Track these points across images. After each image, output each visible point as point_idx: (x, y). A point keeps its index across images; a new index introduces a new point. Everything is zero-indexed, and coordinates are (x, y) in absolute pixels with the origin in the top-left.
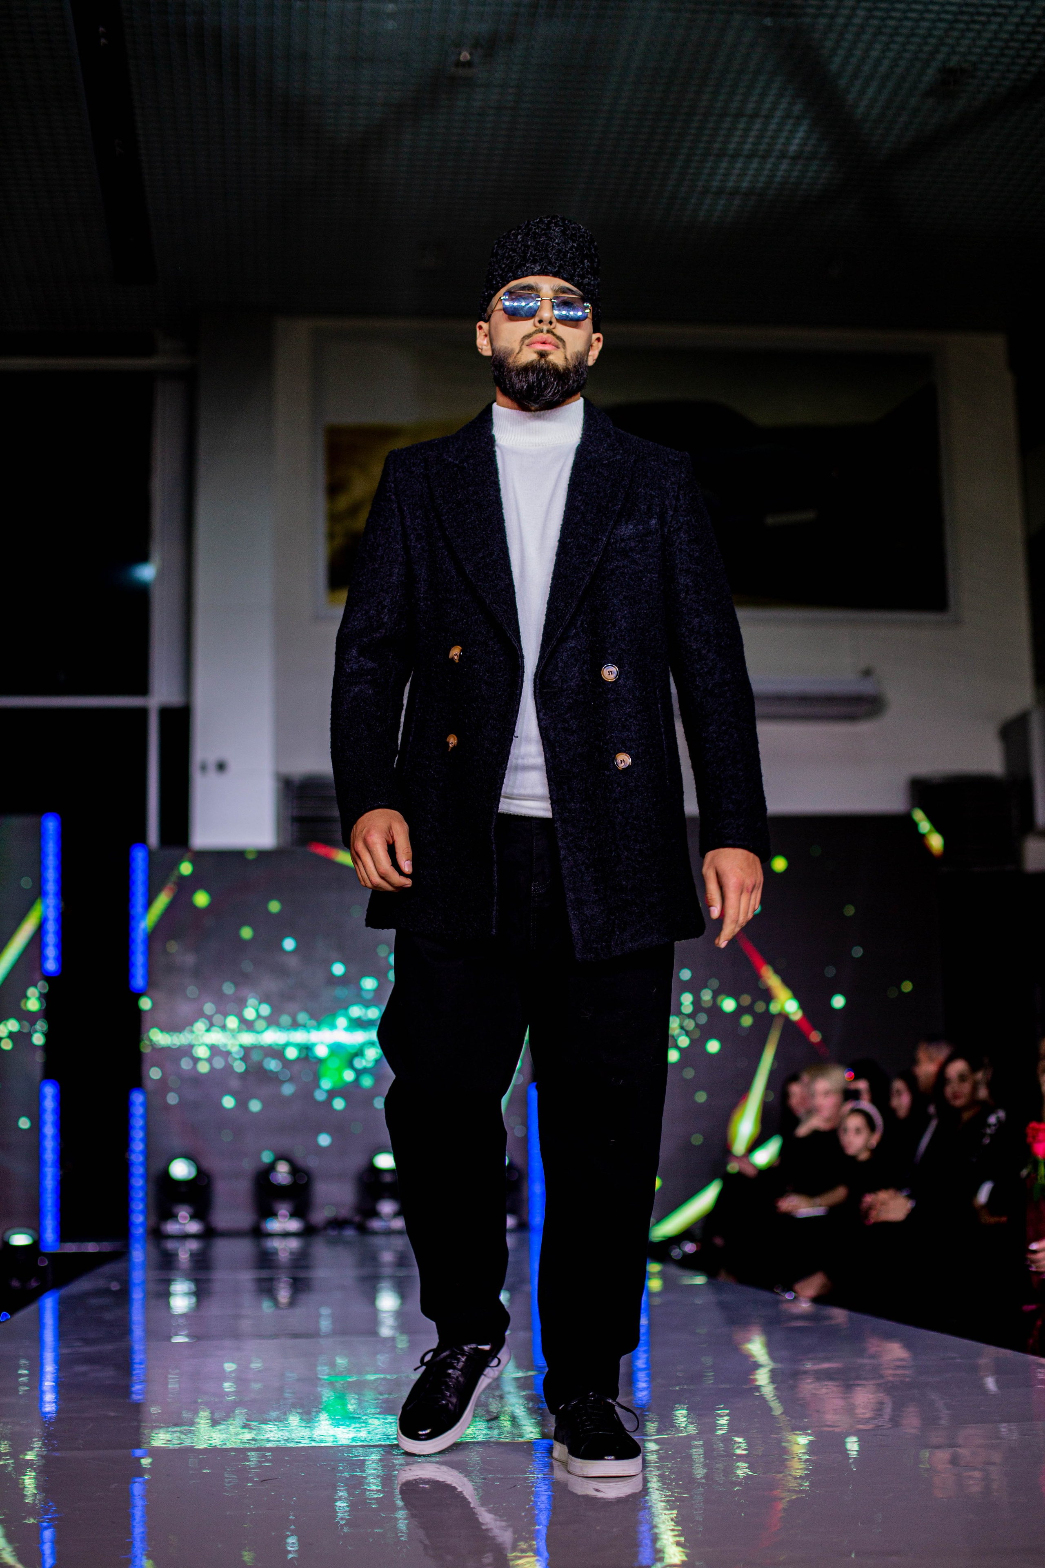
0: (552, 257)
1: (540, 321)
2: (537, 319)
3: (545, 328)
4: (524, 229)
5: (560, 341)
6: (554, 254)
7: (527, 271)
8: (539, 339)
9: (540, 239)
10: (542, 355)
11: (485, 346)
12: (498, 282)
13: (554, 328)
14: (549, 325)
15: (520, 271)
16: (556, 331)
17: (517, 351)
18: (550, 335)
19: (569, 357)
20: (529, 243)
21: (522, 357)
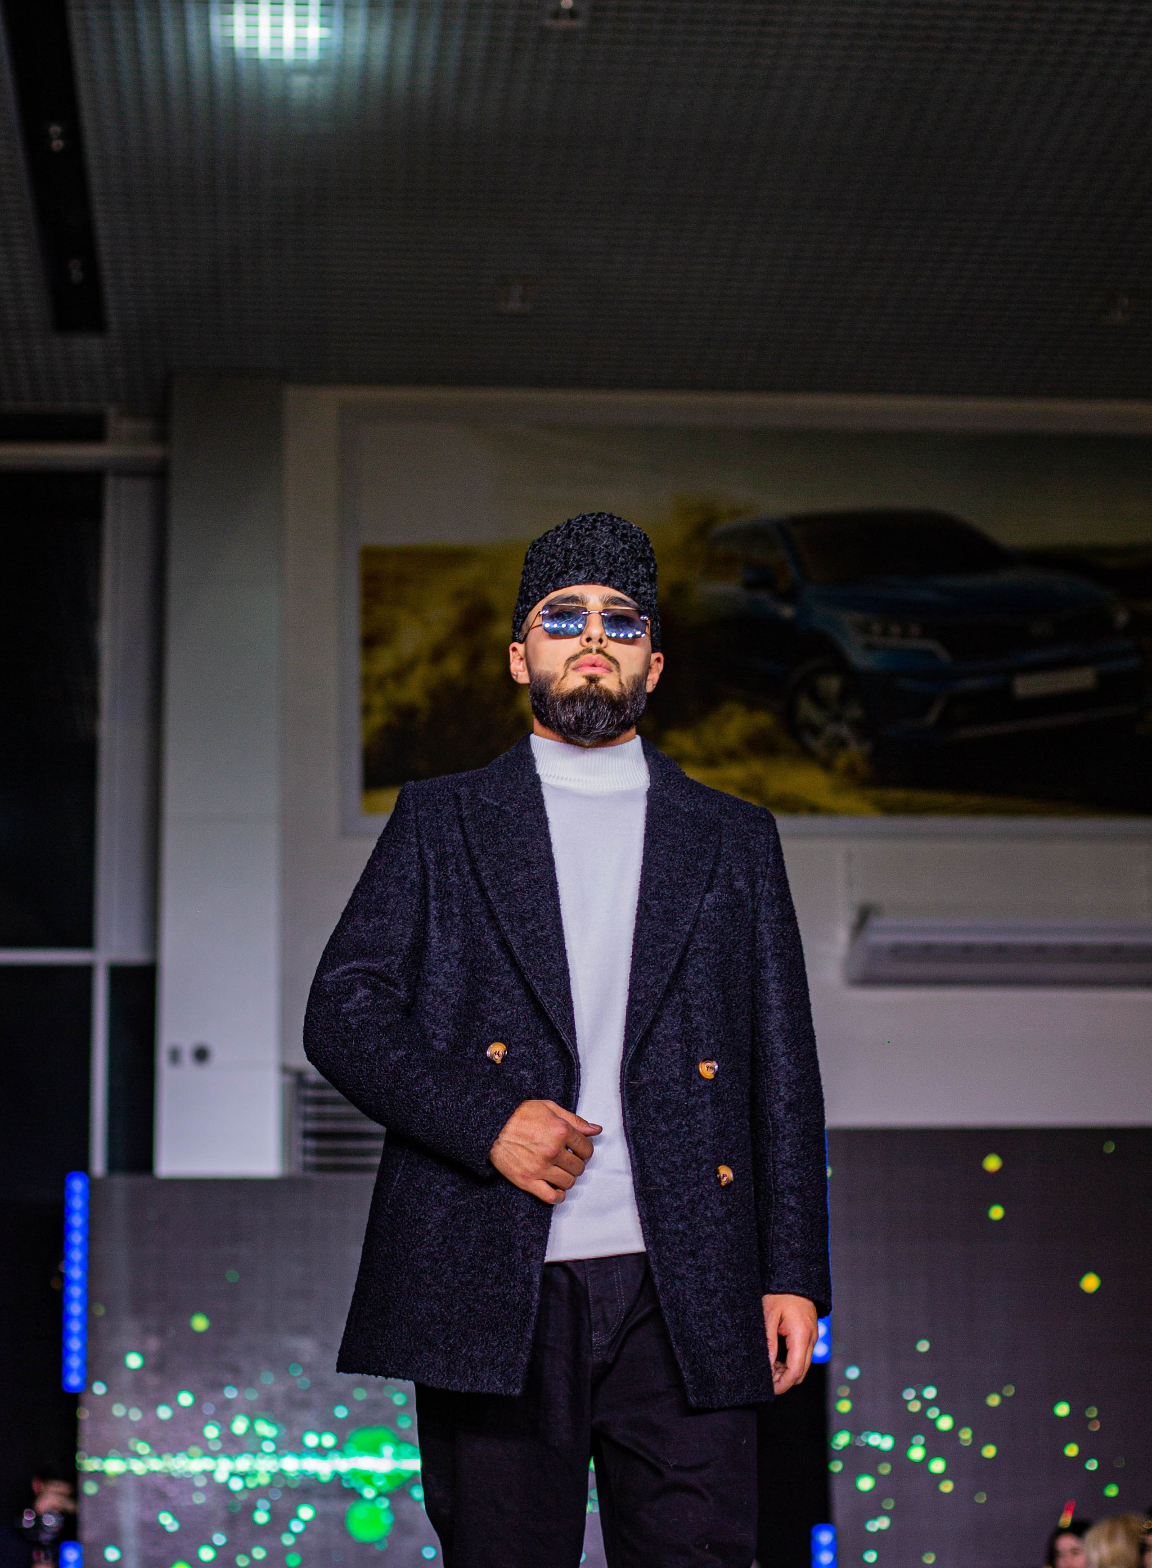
0: (599, 562)
1: (589, 640)
2: (584, 637)
3: (594, 646)
4: (564, 530)
5: (613, 662)
6: (602, 558)
7: (569, 580)
8: (587, 661)
9: (584, 540)
10: (592, 679)
11: (521, 671)
12: (536, 594)
13: (605, 647)
14: (599, 643)
15: (561, 580)
16: (606, 650)
17: (561, 676)
18: (600, 655)
19: (624, 682)
20: (571, 546)
21: (568, 683)
